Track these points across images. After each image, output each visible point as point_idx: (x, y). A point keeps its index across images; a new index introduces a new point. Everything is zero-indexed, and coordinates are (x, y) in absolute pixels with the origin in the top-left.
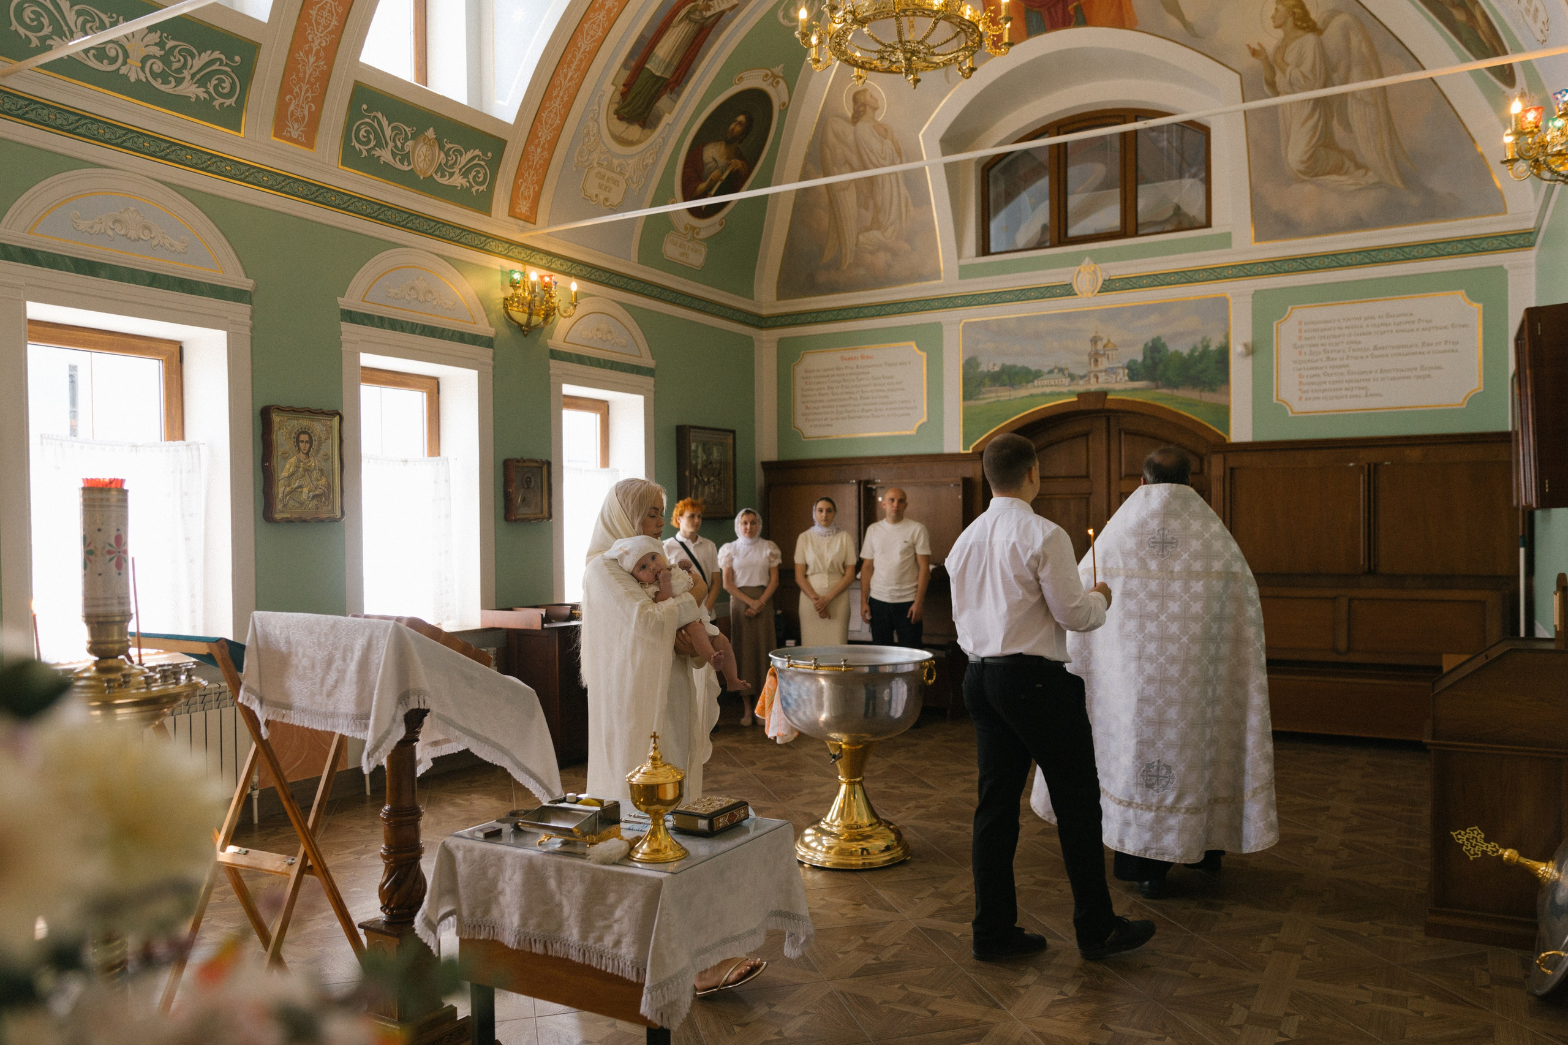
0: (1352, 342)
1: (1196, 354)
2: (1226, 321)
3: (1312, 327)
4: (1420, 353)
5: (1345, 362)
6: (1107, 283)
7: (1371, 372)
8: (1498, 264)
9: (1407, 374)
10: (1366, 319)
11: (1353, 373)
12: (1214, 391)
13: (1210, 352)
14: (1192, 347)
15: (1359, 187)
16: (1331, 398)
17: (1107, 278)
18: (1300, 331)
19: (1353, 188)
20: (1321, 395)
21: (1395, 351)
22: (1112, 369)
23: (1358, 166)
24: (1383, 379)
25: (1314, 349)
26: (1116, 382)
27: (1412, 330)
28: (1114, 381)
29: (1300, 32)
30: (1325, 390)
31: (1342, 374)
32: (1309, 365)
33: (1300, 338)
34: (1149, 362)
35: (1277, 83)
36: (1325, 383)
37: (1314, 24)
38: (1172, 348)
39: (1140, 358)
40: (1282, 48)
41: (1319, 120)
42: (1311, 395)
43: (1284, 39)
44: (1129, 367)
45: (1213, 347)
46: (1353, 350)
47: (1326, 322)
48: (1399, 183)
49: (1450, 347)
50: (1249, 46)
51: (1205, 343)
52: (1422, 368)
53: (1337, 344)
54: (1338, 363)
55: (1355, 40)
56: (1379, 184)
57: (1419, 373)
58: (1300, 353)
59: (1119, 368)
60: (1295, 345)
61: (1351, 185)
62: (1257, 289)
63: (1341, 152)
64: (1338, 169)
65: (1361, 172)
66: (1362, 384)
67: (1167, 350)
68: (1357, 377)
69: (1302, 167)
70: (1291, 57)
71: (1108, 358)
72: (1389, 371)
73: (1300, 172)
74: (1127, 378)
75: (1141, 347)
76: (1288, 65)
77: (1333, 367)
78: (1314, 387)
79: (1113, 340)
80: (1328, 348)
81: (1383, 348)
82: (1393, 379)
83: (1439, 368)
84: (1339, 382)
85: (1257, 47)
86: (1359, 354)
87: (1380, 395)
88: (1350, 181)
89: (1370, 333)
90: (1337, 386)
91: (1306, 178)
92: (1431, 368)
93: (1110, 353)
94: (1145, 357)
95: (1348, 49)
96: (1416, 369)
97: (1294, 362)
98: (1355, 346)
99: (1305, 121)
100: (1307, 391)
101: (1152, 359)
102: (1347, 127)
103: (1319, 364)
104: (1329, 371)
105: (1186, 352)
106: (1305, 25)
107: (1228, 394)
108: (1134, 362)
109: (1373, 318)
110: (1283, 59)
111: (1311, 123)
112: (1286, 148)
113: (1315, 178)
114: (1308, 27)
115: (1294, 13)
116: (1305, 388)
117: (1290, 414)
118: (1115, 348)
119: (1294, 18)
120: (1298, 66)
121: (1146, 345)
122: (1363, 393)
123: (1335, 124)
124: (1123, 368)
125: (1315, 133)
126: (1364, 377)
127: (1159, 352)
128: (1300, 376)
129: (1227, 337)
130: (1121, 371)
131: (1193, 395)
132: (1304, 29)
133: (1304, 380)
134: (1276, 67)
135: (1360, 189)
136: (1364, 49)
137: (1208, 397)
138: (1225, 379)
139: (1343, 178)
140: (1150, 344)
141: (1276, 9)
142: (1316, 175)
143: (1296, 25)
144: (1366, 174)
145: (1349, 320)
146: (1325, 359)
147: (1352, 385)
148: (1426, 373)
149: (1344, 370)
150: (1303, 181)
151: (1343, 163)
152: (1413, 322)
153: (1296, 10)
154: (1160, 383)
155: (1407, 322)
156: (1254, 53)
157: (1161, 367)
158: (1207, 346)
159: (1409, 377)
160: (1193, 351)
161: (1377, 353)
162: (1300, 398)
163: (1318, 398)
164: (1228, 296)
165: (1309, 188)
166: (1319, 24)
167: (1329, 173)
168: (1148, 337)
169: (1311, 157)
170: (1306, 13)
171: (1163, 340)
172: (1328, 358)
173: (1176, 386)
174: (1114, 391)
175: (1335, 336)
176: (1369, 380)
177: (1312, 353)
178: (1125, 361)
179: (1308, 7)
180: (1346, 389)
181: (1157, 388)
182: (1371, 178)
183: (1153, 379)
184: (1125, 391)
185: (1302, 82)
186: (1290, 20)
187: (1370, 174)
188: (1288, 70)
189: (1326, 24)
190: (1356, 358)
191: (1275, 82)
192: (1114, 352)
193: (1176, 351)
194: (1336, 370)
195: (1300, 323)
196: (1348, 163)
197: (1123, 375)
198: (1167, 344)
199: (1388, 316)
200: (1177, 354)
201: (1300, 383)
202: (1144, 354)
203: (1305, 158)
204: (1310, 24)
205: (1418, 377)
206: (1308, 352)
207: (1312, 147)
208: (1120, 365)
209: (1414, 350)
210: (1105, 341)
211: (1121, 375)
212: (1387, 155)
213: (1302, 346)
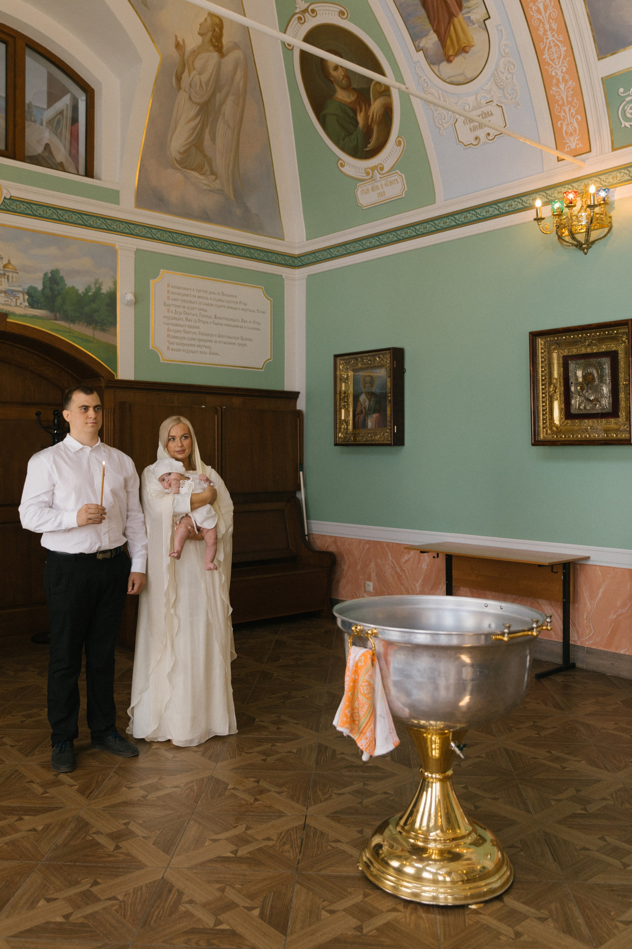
0: (202, 309)
1: (90, 294)
2: (114, 269)
3: (177, 291)
4: (240, 327)
5: (197, 324)
6: (7, 201)
7: (213, 335)
8: (280, 274)
9: (233, 341)
10: (210, 293)
11: (203, 334)
12: (103, 330)
13: (103, 294)
14: (86, 287)
15: (210, 188)
16: (188, 352)
17: (8, 197)
18: (168, 291)
19: (205, 187)
20: (180, 347)
21: (227, 322)
22: (12, 291)
23: (213, 173)
24: (220, 342)
25: (178, 310)
26: (16, 306)
27: (236, 309)
28: (13, 304)
29: (211, 48)
30: (185, 344)
31: (195, 333)
32: (175, 322)
33: (168, 298)
34: (48, 291)
35: (183, 79)
36: (184, 338)
37: (222, 47)
38: (69, 283)
39: (40, 287)
40: (196, 53)
41: (199, 123)
42: (175, 347)
43: (200, 46)
44: (28, 293)
45: (105, 290)
46: (203, 316)
47: (185, 289)
48: (232, 197)
49: (256, 326)
50: (176, 37)
51: (98, 285)
52: (242, 339)
53: (193, 309)
54: (193, 324)
55: (239, 74)
56: (220, 192)
57: (240, 341)
58: (168, 311)
59: (19, 291)
60: (165, 303)
61: (205, 184)
62: (139, 247)
63: (205, 156)
64: (199, 169)
65: (213, 177)
66: (208, 344)
67: (66, 285)
68: (205, 338)
69: (178, 157)
70: (198, 64)
71: (8, 279)
72: (222, 336)
73: (175, 159)
74: (27, 304)
75: (42, 275)
76: (194, 69)
77: (190, 327)
78: (177, 341)
79: (12, 262)
80: (188, 311)
81: (219, 318)
82: (225, 343)
83: (250, 340)
84: (194, 339)
85: (181, 42)
86: (204, 319)
87: (218, 354)
88: (205, 182)
89: (212, 305)
90: (192, 342)
91: (178, 166)
92: (246, 339)
93: (10, 275)
94: (44, 287)
95: (233, 79)
96: (238, 338)
97: (164, 317)
98: (203, 313)
99: (189, 121)
100: (173, 343)
101: (51, 289)
102: (213, 139)
103: (181, 322)
104: (187, 329)
105: (81, 290)
106: (216, 44)
107: (115, 335)
108: (35, 289)
109: (214, 293)
110: (193, 62)
111: (193, 124)
112: (172, 136)
113: (184, 170)
114: (218, 46)
115: (214, 30)
116: (172, 340)
117: (161, 361)
118: (15, 271)
119: (213, 34)
120: (200, 74)
121: (45, 275)
122: (207, 350)
123: (207, 131)
124: (23, 293)
125: (193, 133)
126: (208, 338)
127: (58, 284)
128: (168, 330)
129: (115, 283)
130: (21, 295)
131: (87, 331)
132: (215, 46)
133: (172, 334)
134: (186, 65)
135: (210, 191)
136: (241, 84)
137: (100, 336)
138: (114, 324)
139: (202, 177)
140: (50, 275)
141: (206, 19)
142: (185, 167)
143: (211, 40)
144: (216, 179)
145: (200, 291)
146: (184, 319)
147: (202, 343)
148: (244, 342)
149: (197, 331)
150: (177, 169)
151: (204, 165)
152: (237, 303)
153: (217, 29)
154: (58, 315)
155: (233, 302)
156: (178, 46)
157: (59, 300)
158: (99, 289)
159: (234, 344)
160: (88, 290)
161: (217, 321)
162: (168, 348)
163: (179, 350)
164: (117, 247)
165: (179, 176)
166: (224, 49)
167: (192, 170)
168: (48, 267)
169: (185, 152)
170: (221, 35)
171: (62, 274)
172: (187, 319)
173: (73, 321)
174: (14, 314)
175: (191, 302)
176: (211, 341)
177: (176, 313)
178: (26, 287)
179: (224, 31)
180: (198, 346)
181: (56, 319)
182: (217, 185)
183: (52, 310)
184: (25, 316)
185: (198, 89)
186: (210, 33)
187: (218, 181)
188: (194, 73)
189: (229, 52)
190: (204, 323)
191: (181, 78)
192: (15, 275)
193: (73, 288)
194: (191, 330)
195: (168, 285)
196: (207, 167)
197: (23, 299)
198: (65, 278)
199: (223, 294)
200: (73, 290)
201: (168, 335)
202: (44, 283)
203: (182, 150)
204: (220, 45)
205: (240, 345)
206: (174, 311)
207: (188, 144)
208: (20, 289)
209: (237, 323)
210: (5, 262)
211: (21, 300)
212: (230, 171)
213: (169, 305)
